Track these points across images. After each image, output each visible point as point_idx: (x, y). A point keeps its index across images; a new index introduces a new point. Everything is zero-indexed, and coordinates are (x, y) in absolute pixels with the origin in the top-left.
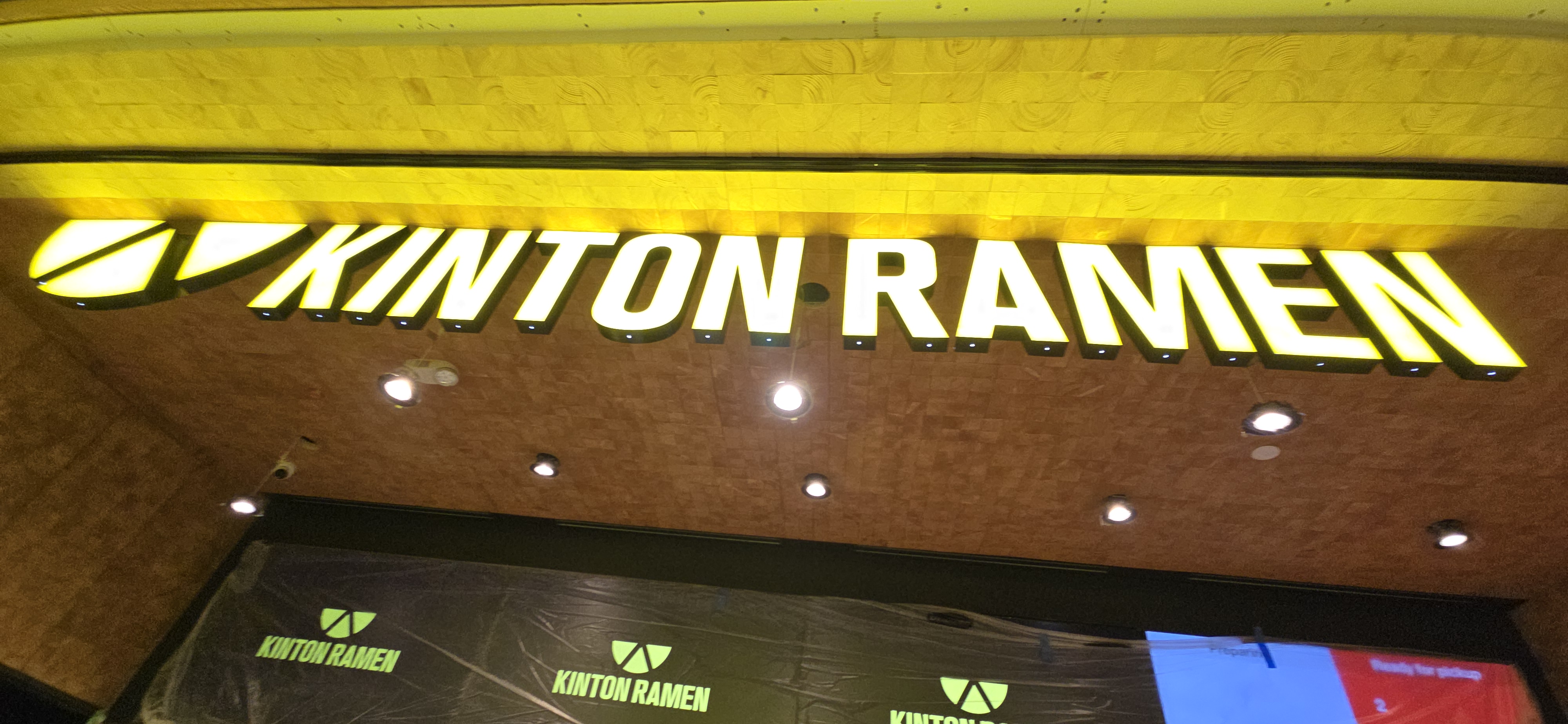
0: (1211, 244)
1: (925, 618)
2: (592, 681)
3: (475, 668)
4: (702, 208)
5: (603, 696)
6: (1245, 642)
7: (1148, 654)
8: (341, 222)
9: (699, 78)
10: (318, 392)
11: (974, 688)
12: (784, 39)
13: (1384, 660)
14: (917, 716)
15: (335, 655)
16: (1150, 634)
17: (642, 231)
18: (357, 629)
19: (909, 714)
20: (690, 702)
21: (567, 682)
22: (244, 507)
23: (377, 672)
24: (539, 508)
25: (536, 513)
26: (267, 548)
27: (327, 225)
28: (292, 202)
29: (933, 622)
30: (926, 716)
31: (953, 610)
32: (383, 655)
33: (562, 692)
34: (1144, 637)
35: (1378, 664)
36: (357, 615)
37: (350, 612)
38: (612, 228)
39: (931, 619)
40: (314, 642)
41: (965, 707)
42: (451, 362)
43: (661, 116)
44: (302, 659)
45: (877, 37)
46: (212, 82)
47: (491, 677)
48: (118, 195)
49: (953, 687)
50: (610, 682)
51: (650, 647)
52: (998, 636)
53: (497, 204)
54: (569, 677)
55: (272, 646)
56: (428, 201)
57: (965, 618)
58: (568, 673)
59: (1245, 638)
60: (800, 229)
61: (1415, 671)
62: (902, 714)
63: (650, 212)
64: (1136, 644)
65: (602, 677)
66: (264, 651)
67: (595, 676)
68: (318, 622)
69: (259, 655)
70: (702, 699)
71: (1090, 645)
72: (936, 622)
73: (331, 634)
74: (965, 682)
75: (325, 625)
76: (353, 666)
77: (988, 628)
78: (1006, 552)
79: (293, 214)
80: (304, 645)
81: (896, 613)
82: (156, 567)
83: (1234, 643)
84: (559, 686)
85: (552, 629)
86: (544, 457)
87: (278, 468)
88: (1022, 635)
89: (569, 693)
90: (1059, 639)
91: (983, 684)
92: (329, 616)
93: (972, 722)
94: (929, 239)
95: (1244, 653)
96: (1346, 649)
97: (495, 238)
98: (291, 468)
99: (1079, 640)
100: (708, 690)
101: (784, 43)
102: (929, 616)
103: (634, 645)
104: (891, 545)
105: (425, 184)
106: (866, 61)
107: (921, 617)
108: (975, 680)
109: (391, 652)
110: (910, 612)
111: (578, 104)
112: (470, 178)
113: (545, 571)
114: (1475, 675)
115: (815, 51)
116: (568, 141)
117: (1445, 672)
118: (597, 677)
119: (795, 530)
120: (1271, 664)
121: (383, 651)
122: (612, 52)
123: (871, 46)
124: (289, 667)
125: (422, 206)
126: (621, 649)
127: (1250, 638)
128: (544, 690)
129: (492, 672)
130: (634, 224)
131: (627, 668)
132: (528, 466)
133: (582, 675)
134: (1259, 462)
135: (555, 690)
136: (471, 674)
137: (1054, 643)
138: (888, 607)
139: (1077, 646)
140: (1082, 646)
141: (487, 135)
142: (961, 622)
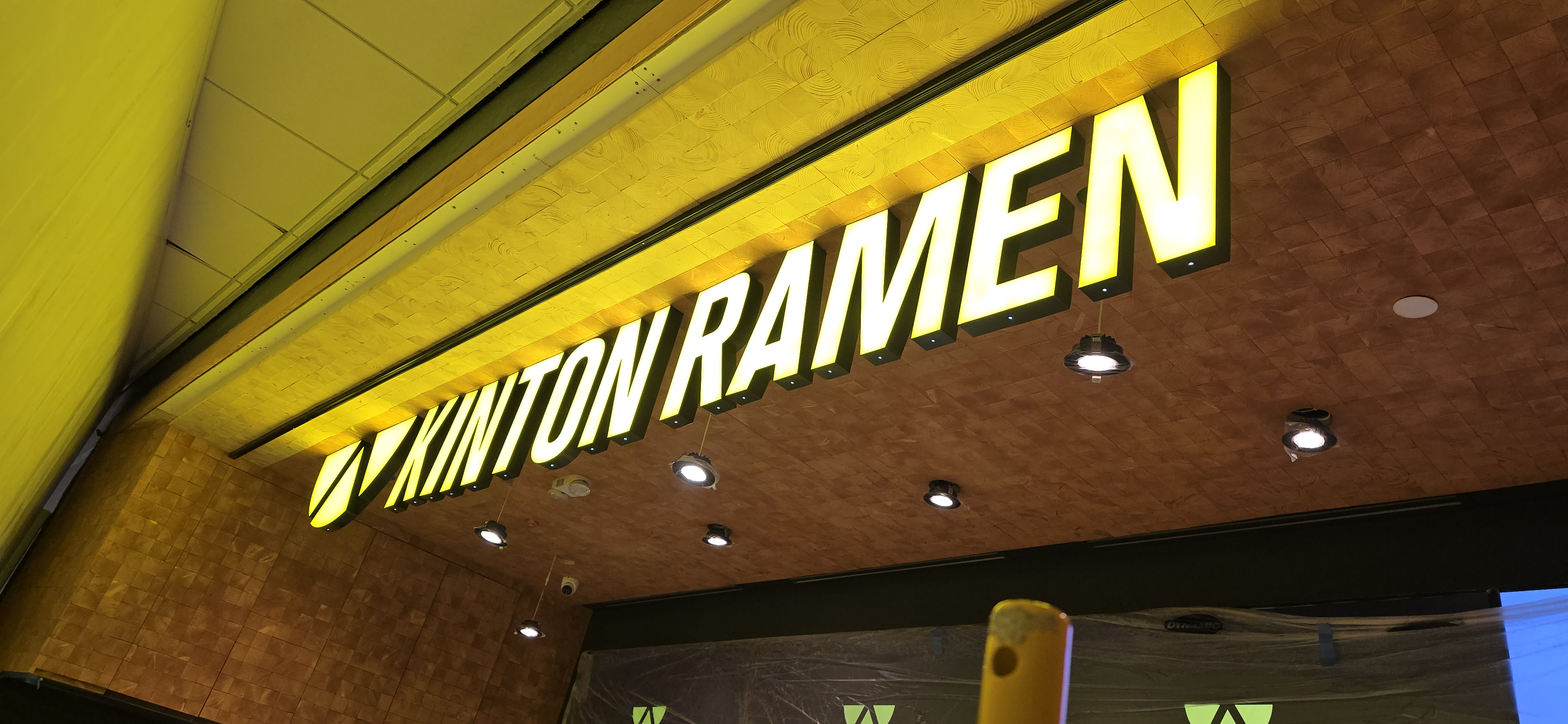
1: (1162, 627)
8: (430, 408)
9: (491, 245)
10: (532, 521)
11: (1227, 714)
12: (507, 197)
16: (1507, 597)
17: (573, 345)
22: (530, 632)
26: (590, 656)
28: (398, 405)
29: (1171, 630)
31: (1200, 609)
34: (1496, 603)
36: (655, 710)
37: (650, 708)
38: (557, 350)
39: (1169, 627)
43: (500, 274)
45: (551, 167)
46: (308, 359)
48: (333, 435)
49: (1197, 714)
53: (485, 364)
56: (454, 377)
74: (1215, 708)
77: (1243, 627)
79: (407, 414)
81: (1126, 626)
82: (520, 691)
86: (711, 531)
87: (563, 587)
88: (1294, 631)
90: (1347, 628)
91: (1239, 708)
92: (637, 713)
98: (573, 583)
105: (441, 368)
106: (558, 187)
107: (1156, 626)
110: (1142, 622)
111: (455, 290)
112: (456, 355)
115: (526, 197)
116: (474, 311)
123: (549, 178)
125: (453, 381)
126: (851, 714)
132: (700, 542)
137: (1342, 636)
138: (1116, 620)
139: (1380, 634)
140: (1386, 634)
141: (437, 328)
142: (1209, 624)
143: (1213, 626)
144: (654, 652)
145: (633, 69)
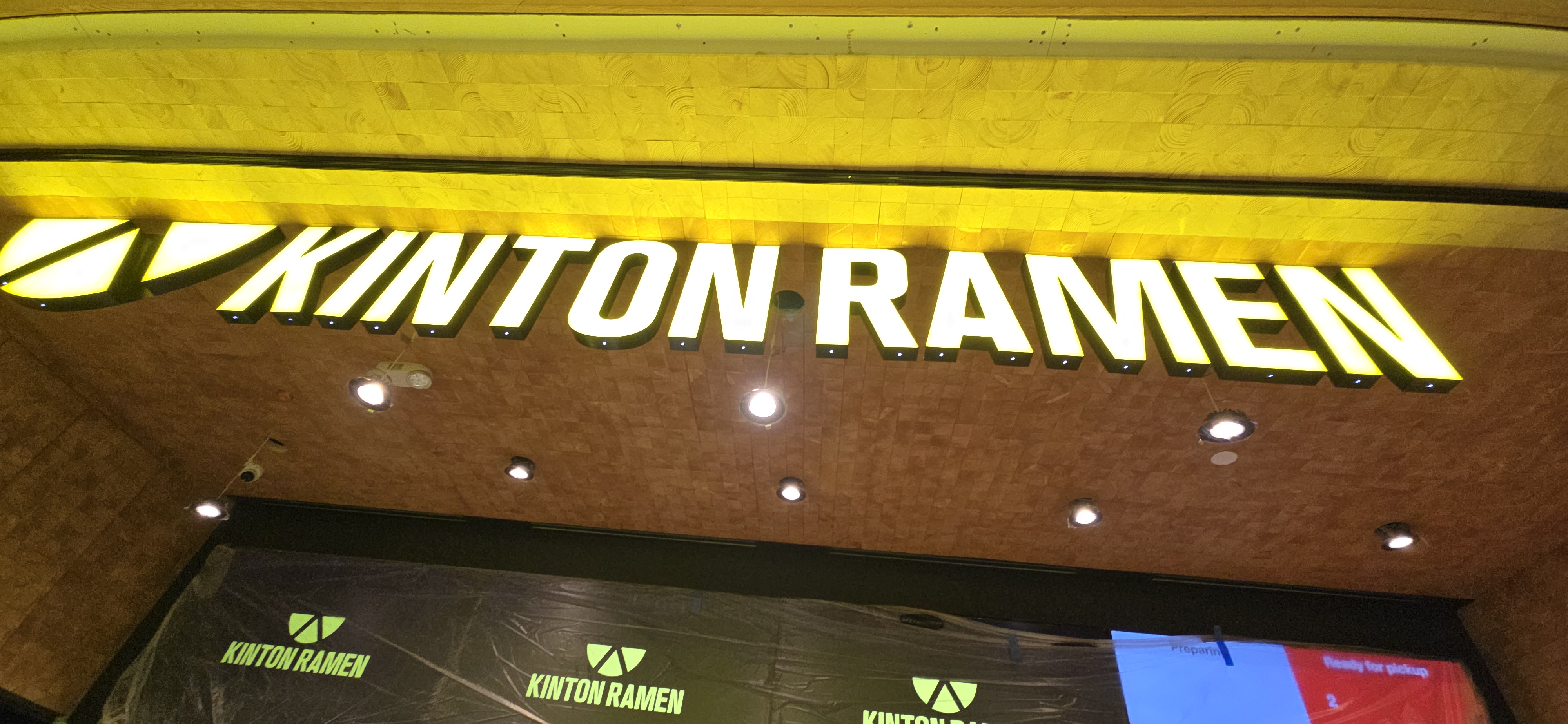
0: (1171, 258)
1: (897, 619)
2: (566, 684)
3: (446, 672)
4: (679, 216)
5: (577, 699)
6: (1205, 641)
7: (1114, 654)
8: (313, 225)
9: (676, 89)
10: (287, 394)
11: (945, 687)
12: (759, 53)
13: (1335, 657)
14: (889, 715)
15: (303, 661)
16: (1114, 633)
17: (617, 237)
18: (326, 634)
19: (881, 714)
20: (665, 705)
21: (540, 686)
22: (208, 511)
23: (346, 678)
24: (512, 511)
25: (509, 516)
26: (232, 551)
27: (300, 227)
28: (265, 204)
29: (905, 623)
30: (897, 716)
31: (928, 611)
32: (352, 661)
33: (536, 695)
34: (1109, 637)
35: (1330, 661)
36: (326, 619)
37: (319, 616)
38: (589, 234)
39: (904, 620)
40: (281, 648)
41: (936, 707)
42: (426, 365)
43: (638, 126)
44: (268, 665)
45: (850, 53)
46: (181, 82)
47: (463, 681)
48: (83, 194)
49: (924, 687)
50: (584, 685)
51: (624, 650)
52: (967, 637)
53: (473, 209)
54: (543, 680)
55: (237, 653)
56: (404, 205)
57: (937, 620)
58: (542, 676)
59: (1204, 637)
60: (775, 239)
61: (1365, 668)
62: (874, 714)
63: (628, 219)
64: (1101, 644)
65: (576, 680)
66: (228, 657)
67: (568, 679)
68: (286, 626)
69: (223, 661)
70: (676, 701)
71: (1056, 644)
72: (908, 623)
73: (298, 639)
74: (935, 682)
75: (292, 631)
76: (321, 672)
77: (959, 628)
78: (976, 554)
79: (263, 216)
80: (270, 652)
81: (868, 615)
82: (117, 572)
83: (1194, 641)
84: (532, 689)
85: (526, 633)
86: (519, 460)
87: (245, 470)
88: (992, 636)
89: (542, 696)
90: (1028, 639)
91: (953, 684)
92: (296, 620)
93: (942, 721)
94: (902, 250)
95: (1204, 651)
96: (1299, 647)
97: (470, 242)
98: (258, 471)
99: (1046, 640)
100: (682, 692)
101: (759, 57)
102: (902, 617)
103: (608, 648)
104: (865, 547)
105: (400, 188)
106: (839, 76)
107: (894, 618)
108: (947, 679)
109: (361, 657)
110: (883, 613)
111: (555, 112)
112: (444, 182)
113: (519, 574)
114: (1423, 672)
115: (790, 65)
116: (545, 148)
117: (1393, 669)
118: (571, 681)
119: (771, 533)
120: (1229, 662)
121: (353, 656)
122: (589, 63)
123: (844, 62)
124: (255, 673)
125: (397, 210)
126: (595, 652)
127: (1210, 636)
128: (518, 694)
129: (463, 676)
130: (611, 231)
131: (601, 671)
132: (502, 470)
133: (555, 678)
134: (1217, 466)
135: (528, 694)
136: (443, 678)
137: (1022, 643)
138: (861, 609)
139: (1044, 645)
140: (1049, 646)
141: (463, 141)
142: (932, 623)
143: (939, 625)
144: (337, 562)
145: (1058, 17)
